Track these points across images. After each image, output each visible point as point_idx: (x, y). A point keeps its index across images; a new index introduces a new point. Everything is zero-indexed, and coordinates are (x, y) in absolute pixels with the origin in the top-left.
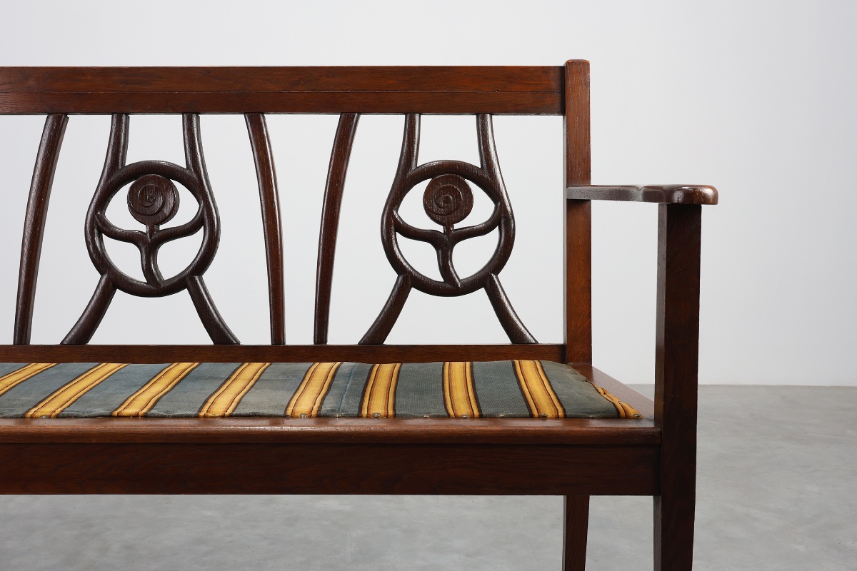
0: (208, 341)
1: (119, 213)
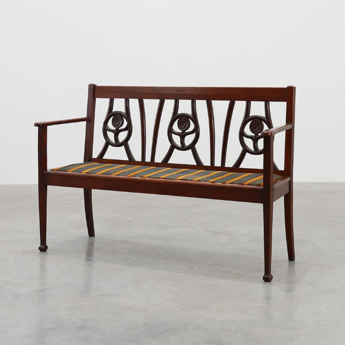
0: (196, 164)
1: (176, 127)
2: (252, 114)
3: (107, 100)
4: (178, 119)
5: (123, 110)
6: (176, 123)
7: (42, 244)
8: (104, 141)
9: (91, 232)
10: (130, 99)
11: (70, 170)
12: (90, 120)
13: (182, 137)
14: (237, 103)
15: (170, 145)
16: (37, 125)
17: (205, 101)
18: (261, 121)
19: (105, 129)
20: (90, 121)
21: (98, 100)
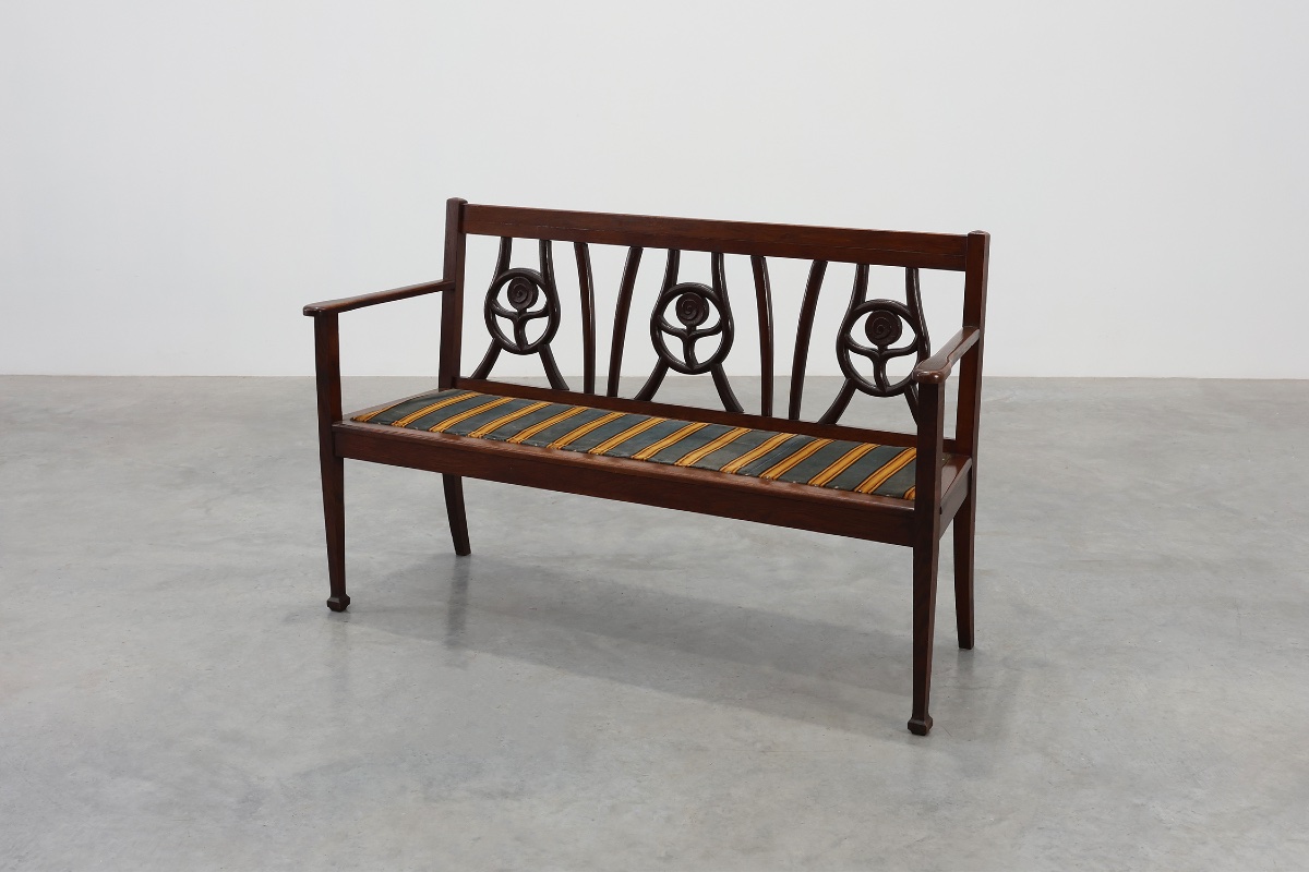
0: (722, 408)
1: (671, 315)
2: (871, 295)
3: (496, 241)
4: (678, 298)
5: (535, 265)
6: (672, 305)
7: (334, 593)
8: (487, 340)
9: (462, 545)
10: (553, 242)
11: (400, 423)
12: (451, 288)
13: (689, 341)
14: (832, 267)
15: (656, 358)
16: (309, 312)
17: (748, 258)
18: (896, 314)
19: (491, 310)
20: (454, 290)
21: (470, 238)
